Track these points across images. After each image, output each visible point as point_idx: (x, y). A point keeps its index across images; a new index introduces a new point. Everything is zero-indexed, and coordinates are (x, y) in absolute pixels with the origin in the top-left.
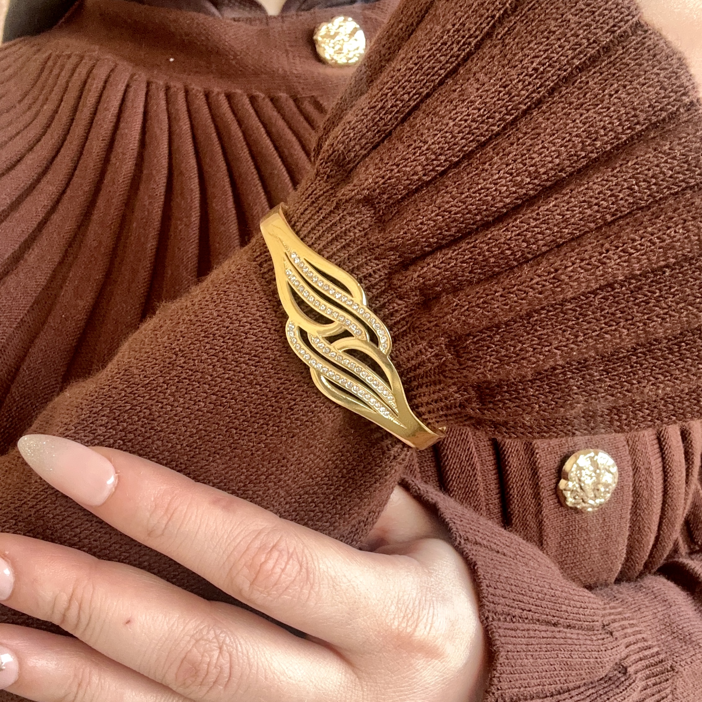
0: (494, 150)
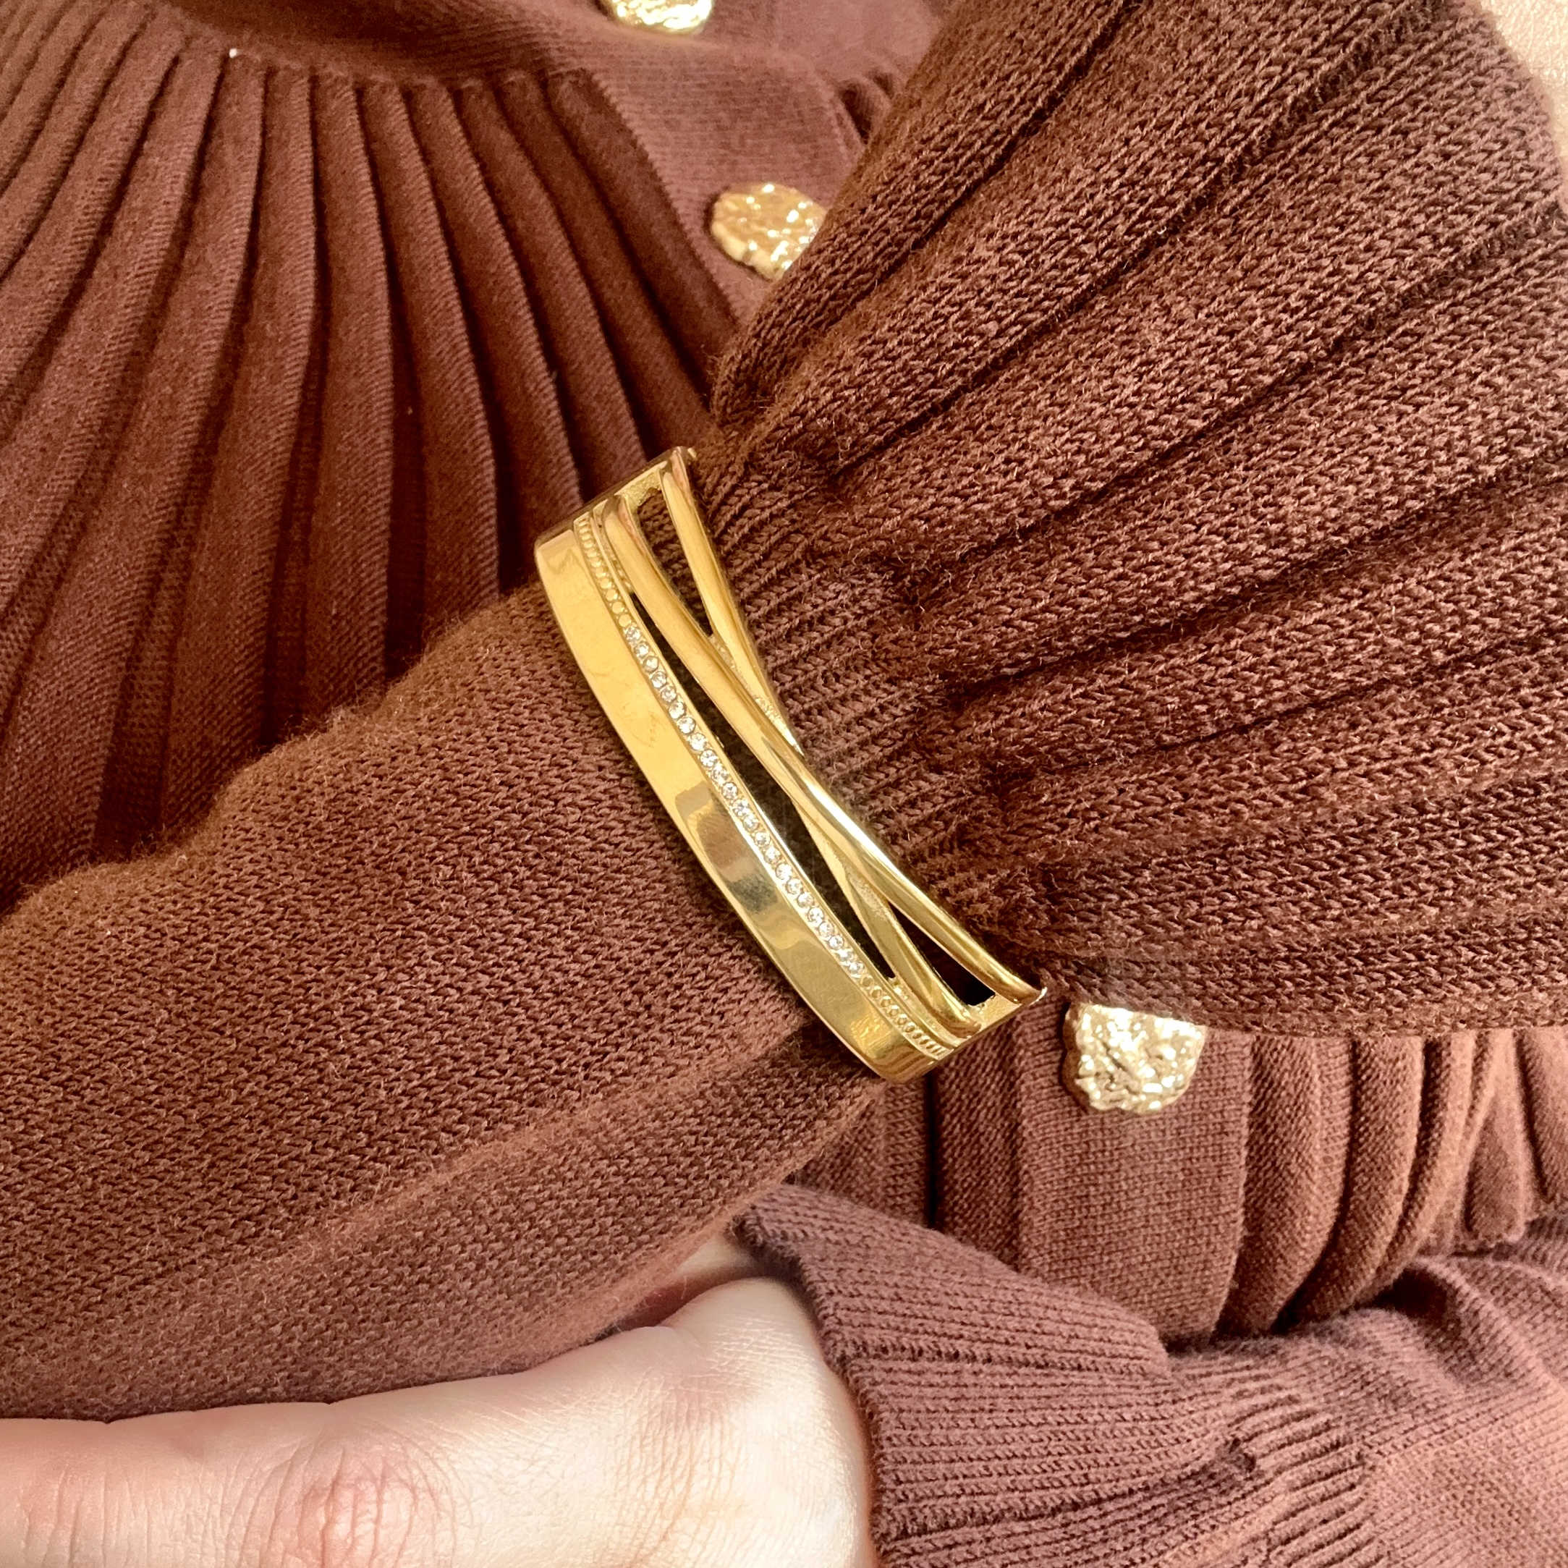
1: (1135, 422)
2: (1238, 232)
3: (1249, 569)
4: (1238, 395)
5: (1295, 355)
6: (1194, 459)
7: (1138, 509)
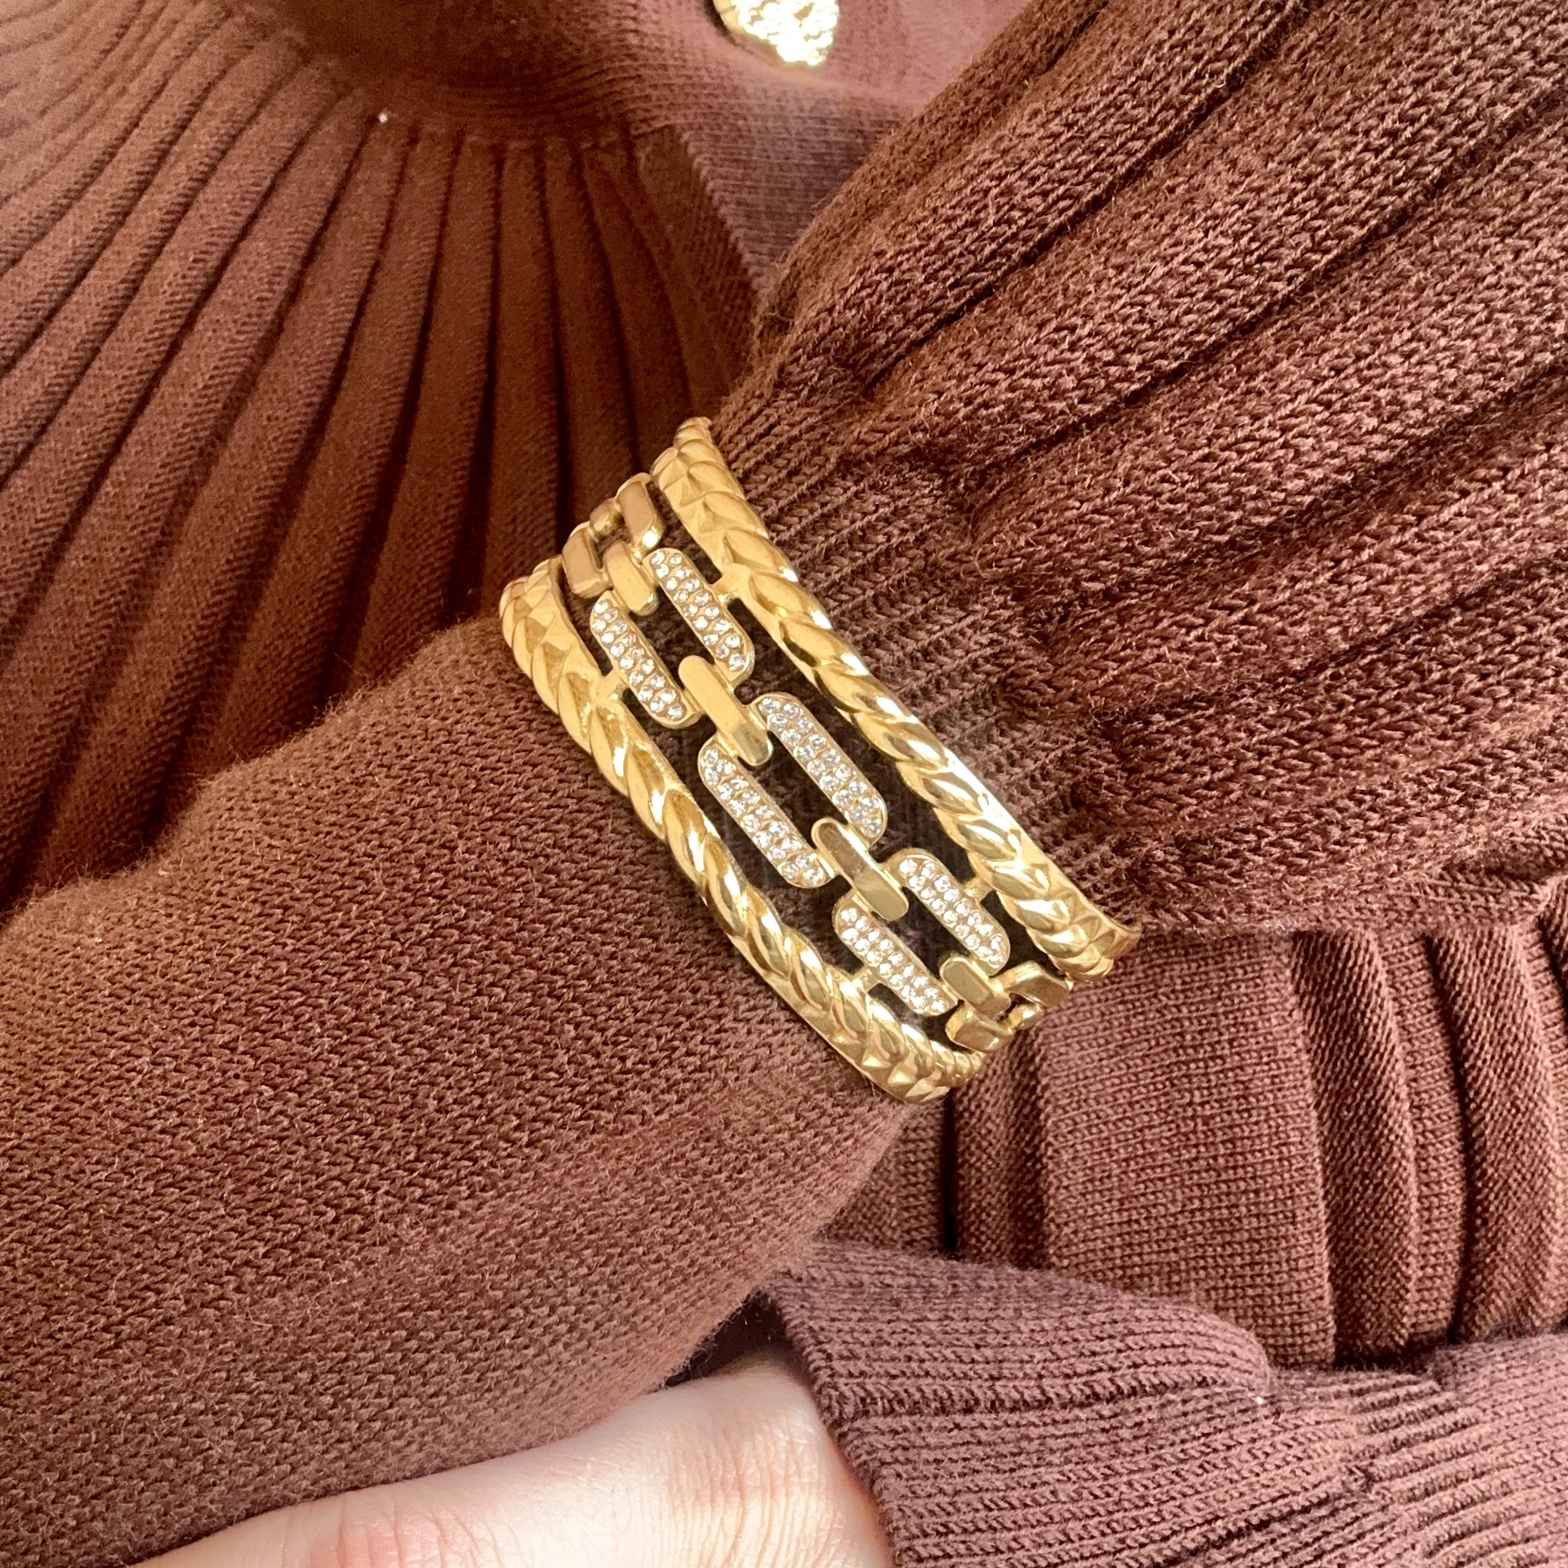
0: (1277, 341)
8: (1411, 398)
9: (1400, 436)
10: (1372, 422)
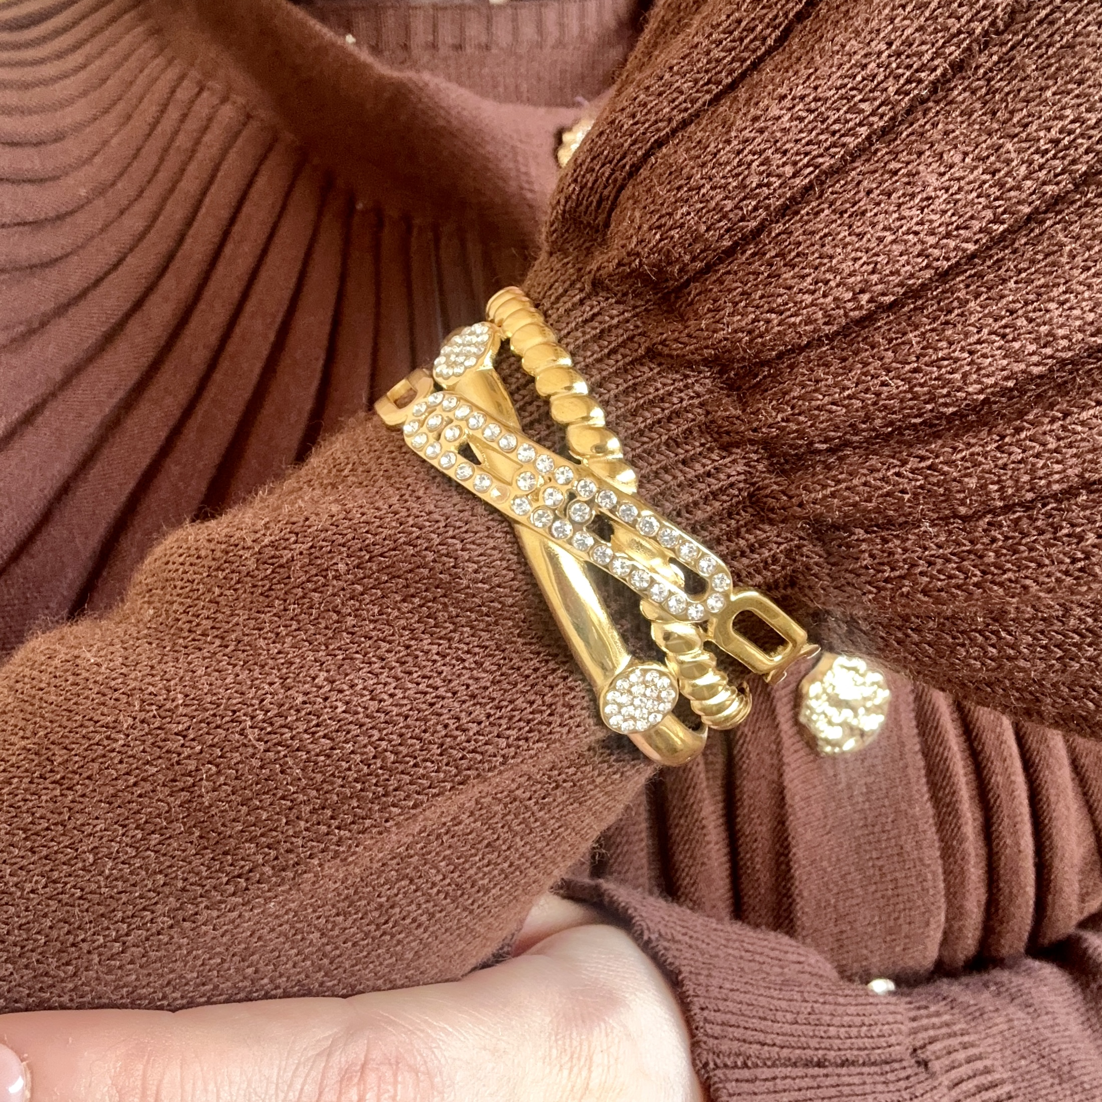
1: (919, 247)
2: (992, 92)
3: (1022, 366)
4: (1003, 223)
5: (1047, 188)
6: (970, 276)
7: (927, 317)
8: (1061, 332)
9: (1051, 357)
10: (1032, 348)
